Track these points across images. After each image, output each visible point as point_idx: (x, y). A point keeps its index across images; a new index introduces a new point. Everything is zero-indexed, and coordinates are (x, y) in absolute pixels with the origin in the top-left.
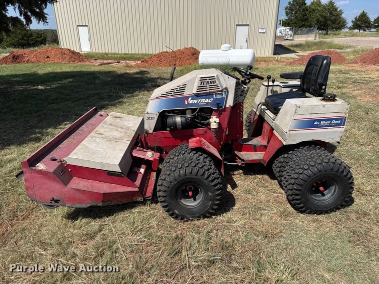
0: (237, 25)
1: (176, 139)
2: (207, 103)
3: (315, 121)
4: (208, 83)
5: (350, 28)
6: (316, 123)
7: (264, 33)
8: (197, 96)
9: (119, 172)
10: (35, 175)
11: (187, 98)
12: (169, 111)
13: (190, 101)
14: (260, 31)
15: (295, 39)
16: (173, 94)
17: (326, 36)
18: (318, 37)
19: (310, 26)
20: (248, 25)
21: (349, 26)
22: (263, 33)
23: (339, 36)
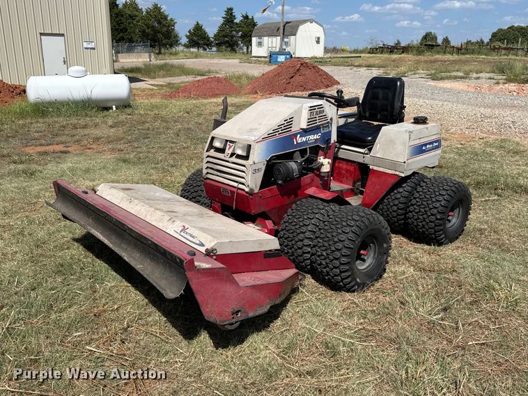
0: (41, 34)
1: (282, 196)
2: (316, 140)
3: (423, 146)
4: (317, 114)
5: (185, 46)
6: (424, 148)
7: (94, 49)
8: (305, 132)
9: (276, 250)
10: (204, 279)
11: (295, 136)
12: (278, 157)
13: (300, 139)
14: (85, 45)
15: (120, 60)
16: (280, 132)
17: (160, 56)
18: (153, 57)
19: (131, 41)
20: (63, 35)
21: (183, 43)
22: (91, 48)
23: (177, 57)
